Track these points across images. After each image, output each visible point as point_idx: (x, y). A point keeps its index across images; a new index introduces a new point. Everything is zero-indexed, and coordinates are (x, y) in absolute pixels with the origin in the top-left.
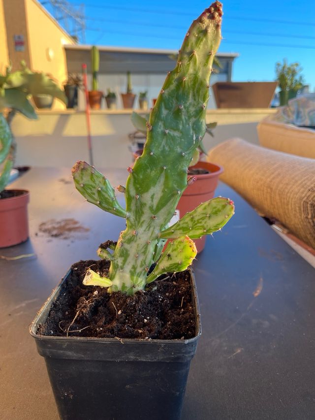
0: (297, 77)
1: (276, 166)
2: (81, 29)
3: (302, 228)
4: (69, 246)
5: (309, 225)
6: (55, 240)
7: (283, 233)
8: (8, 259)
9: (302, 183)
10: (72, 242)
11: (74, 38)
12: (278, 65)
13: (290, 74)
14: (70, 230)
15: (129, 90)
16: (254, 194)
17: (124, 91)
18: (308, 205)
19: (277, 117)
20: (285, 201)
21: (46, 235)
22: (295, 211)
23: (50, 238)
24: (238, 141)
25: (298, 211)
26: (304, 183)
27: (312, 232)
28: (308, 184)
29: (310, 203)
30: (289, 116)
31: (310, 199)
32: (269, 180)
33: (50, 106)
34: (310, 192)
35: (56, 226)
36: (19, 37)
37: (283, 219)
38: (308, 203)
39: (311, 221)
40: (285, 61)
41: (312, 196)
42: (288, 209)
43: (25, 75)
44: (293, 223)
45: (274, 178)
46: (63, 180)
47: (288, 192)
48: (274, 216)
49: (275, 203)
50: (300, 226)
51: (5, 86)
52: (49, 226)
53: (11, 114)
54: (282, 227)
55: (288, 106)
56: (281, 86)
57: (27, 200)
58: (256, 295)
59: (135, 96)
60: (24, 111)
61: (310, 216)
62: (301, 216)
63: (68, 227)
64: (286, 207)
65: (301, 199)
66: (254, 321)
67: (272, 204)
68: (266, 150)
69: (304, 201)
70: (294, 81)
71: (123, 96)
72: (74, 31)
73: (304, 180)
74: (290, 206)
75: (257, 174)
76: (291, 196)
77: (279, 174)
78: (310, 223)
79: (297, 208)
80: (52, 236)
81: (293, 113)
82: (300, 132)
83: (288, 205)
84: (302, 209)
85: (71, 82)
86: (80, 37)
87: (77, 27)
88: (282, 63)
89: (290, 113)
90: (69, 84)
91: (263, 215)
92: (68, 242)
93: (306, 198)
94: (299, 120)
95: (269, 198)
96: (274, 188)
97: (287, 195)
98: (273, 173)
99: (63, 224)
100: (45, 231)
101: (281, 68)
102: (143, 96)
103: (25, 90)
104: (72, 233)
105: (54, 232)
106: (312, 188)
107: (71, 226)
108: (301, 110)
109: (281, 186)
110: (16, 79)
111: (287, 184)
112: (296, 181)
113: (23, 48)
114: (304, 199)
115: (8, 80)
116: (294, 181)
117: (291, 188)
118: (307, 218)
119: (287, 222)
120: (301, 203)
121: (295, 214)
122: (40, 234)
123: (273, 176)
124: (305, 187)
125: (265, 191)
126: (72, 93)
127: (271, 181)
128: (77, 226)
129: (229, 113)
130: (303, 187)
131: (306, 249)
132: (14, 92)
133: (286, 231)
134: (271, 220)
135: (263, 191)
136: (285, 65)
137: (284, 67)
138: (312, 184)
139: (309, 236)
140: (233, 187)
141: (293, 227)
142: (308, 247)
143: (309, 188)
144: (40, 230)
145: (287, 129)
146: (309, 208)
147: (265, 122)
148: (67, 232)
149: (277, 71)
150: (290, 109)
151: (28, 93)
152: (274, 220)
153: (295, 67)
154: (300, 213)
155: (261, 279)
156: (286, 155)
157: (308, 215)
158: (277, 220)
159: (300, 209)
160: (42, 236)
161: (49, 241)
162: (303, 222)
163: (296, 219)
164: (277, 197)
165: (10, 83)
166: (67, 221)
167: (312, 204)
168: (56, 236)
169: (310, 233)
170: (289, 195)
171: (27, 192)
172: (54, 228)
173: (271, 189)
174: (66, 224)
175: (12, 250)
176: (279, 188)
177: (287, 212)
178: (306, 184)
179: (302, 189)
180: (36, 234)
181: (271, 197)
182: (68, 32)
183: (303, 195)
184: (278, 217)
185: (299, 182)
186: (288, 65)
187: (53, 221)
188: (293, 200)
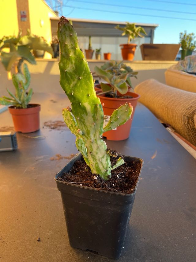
0: (193, 42)
1: (172, 96)
2: (60, 6)
3: (183, 130)
4: (60, 133)
5: (185, 127)
6: (53, 131)
7: (172, 131)
8: (32, 138)
9: (183, 105)
10: (62, 131)
11: (56, 13)
12: (181, 34)
13: (188, 40)
14: (60, 126)
15: (90, 47)
16: (159, 111)
17: (87, 48)
18: (186, 117)
19: (177, 67)
20: (175, 115)
21: (48, 128)
22: (179, 120)
23: (50, 129)
24: (152, 80)
25: (180, 120)
26: (185, 105)
27: (187, 132)
28: (187, 106)
29: (186, 116)
30: (184, 67)
31: (187, 114)
32: (167, 103)
33: (43, 56)
34: (187, 110)
35: (53, 124)
36: (24, 12)
37: (173, 125)
38: (185, 116)
39: (187, 125)
40: (185, 31)
41: (188, 112)
42: (176, 119)
43: (30, 38)
44: (178, 127)
45: (169, 103)
46: (52, 101)
47: (176, 110)
48: (169, 123)
49: (170, 116)
50: (182, 129)
51: (18, 44)
52: (49, 124)
53: (21, 61)
54: (172, 129)
55: (184, 60)
56: (182, 47)
57: (39, 110)
58: (153, 158)
59: (94, 51)
60: (29, 59)
61: (186, 123)
62: (182, 123)
63: (59, 124)
64: (175, 118)
65: (182, 114)
66: (150, 169)
67: (168, 117)
68: (168, 86)
69: (184, 115)
70: (191, 44)
71: (86, 51)
72: (56, 7)
73: (185, 104)
74: (176, 117)
75: (161, 100)
76: (178, 112)
77: (172, 100)
78: (186, 127)
79: (180, 119)
80: (52, 128)
81: (187, 65)
82: (188, 76)
83: (175, 117)
84: (182, 119)
85: (56, 42)
86: (59, 11)
87: (57, 5)
88: (184, 33)
89: (185, 65)
90: (54, 43)
91: (163, 123)
92: (60, 131)
93: (185, 113)
94: (190, 69)
95: (166, 113)
96: (169, 107)
97: (175, 111)
98: (169, 100)
99: (56, 123)
100: (47, 126)
101: (183, 36)
102: (98, 51)
103: (29, 47)
104: (62, 128)
105: (52, 127)
106: (188, 108)
107: (61, 124)
108: (192, 63)
109: (173, 106)
110: (25, 40)
111: (176, 106)
112: (181, 104)
113: (26, 19)
114: (184, 114)
115: (20, 40)
116: (179, 104)
117: (178, 108)
118: (185, 124)
119: (175, 126)
120: (182, 116)
121: (179, 122)
122: (45, 127)
123: (169, 101)
124: (185, 107)
125: (165, 109)
126: (56, 48)
127: (168, 104)
128: (64, 124)
129: (150, 63)
130: (184, 107)
131: (183, 140)
132: (23, 48)
133: (174, 131)
134: (167, 125)
135: (164, 109)
136: (185, 34)
137: (185, 36)
138: (188, 106)
139: (186, 134)
140: (148, 107)
141: (178, 129)
142: (183, 138)
143: (187, 108)
144: (45, 125)
145: (181, 74)
146: (186, 119)
147: (169, 70)
148: (59, 127)
149: (181, 37)
150: (185, 62)
151: (31, 49)
152: (168, 125)
153: (192, 36)
154: (182, 121)
155: (156, 152)
156: (178, 90)
157: (185, 122)
158: (170, 125)
159: (181, 119)
160: (46, 128)
161: (50, 131)
162: (183, 126)
163: (180, 124)
164: (171, 113)
165: (21, 43)
166: (58, 122)
167: (187, 117)
168: (53, 128)
169: (186, 132)
170: (176, 112)
171: (39, 105)
172: (52, 125)
173: (168, 108)
174: (58, 123)
175: (32, 134)
176: (172, 108)
177: (175, 120)
178: (185, 106)
179: (183, 109)
180: (43, 127)
181: (167, 112)
182: (52, 8)
183: (184, 112)
184: (171, 124)
185: (182, 105)
186: (187, 34)
187: (51, 121)
188: (179, 114)
